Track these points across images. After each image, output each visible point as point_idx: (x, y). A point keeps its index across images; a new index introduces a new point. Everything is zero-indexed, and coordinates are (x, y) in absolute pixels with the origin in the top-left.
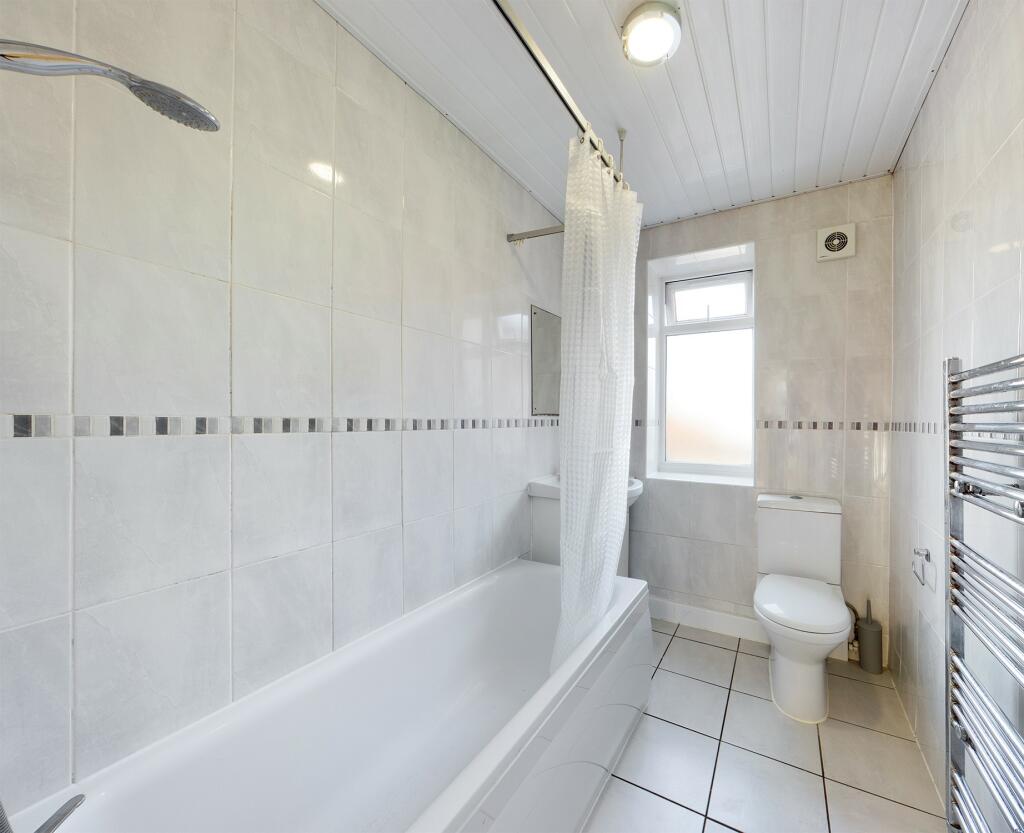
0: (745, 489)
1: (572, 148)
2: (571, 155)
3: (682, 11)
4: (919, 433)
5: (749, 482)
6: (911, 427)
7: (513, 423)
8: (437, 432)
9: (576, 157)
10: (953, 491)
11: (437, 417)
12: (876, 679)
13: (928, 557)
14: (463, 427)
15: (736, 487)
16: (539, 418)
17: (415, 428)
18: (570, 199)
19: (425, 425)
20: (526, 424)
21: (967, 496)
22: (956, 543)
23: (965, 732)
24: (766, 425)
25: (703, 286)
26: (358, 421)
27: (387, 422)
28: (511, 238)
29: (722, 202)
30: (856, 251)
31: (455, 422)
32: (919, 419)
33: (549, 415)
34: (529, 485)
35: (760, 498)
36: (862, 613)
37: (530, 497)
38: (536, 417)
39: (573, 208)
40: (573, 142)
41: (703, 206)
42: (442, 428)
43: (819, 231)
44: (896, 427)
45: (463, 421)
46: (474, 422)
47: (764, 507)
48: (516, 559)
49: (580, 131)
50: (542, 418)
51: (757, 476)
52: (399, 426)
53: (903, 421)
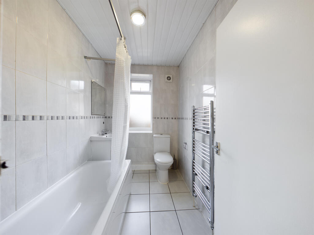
0: (150, 133)
1: (117, 40)
2: (117, 42)
3: (146, 17)
4: (184, 120)
5: (151, 132)
6: (182, 118)
7: (86, 118)
8: (60, 121)
9: (119, 43)
10: (194, 130)
11: (60, 115)
12: (176, 171)
13: (186, 143)
14: (69, 119)
15: (148, 133)
16: (93, 116)
17: (52, 119)
18: (117, 54)
19: (56, 118)
20: (90, 118)
21: (196, 131)
22: (194, 140)
23: (196, 173)
24: (155, 118)
25: (140, 83)
26: (28, 116)
27: (41, 117)
28: (85, 57)
29: (146, 63)
30: (172, 81)
31: (67, 117)
32: (184, 117)
33: (96, 115)
34: (91, 137)
35: (154, 135)
36: (176, 157)
37: (91, 141)
38: (92, 116)
39: (118, 57)
40: (118, 39)
41: (141, 63)
42: (62, 119)
43: (166, 75)
44: (179, 118)
45: (69, 117)
46: (73, 117)
47: (155, 137)
48: (87, 161)
49: (120, 36)
50: (94, 116)
51: (153, 130)
52: (45, 118)
53: (181, 117)
